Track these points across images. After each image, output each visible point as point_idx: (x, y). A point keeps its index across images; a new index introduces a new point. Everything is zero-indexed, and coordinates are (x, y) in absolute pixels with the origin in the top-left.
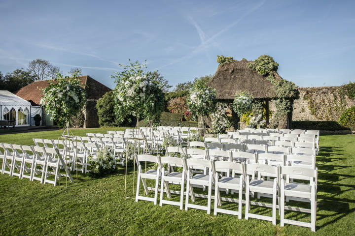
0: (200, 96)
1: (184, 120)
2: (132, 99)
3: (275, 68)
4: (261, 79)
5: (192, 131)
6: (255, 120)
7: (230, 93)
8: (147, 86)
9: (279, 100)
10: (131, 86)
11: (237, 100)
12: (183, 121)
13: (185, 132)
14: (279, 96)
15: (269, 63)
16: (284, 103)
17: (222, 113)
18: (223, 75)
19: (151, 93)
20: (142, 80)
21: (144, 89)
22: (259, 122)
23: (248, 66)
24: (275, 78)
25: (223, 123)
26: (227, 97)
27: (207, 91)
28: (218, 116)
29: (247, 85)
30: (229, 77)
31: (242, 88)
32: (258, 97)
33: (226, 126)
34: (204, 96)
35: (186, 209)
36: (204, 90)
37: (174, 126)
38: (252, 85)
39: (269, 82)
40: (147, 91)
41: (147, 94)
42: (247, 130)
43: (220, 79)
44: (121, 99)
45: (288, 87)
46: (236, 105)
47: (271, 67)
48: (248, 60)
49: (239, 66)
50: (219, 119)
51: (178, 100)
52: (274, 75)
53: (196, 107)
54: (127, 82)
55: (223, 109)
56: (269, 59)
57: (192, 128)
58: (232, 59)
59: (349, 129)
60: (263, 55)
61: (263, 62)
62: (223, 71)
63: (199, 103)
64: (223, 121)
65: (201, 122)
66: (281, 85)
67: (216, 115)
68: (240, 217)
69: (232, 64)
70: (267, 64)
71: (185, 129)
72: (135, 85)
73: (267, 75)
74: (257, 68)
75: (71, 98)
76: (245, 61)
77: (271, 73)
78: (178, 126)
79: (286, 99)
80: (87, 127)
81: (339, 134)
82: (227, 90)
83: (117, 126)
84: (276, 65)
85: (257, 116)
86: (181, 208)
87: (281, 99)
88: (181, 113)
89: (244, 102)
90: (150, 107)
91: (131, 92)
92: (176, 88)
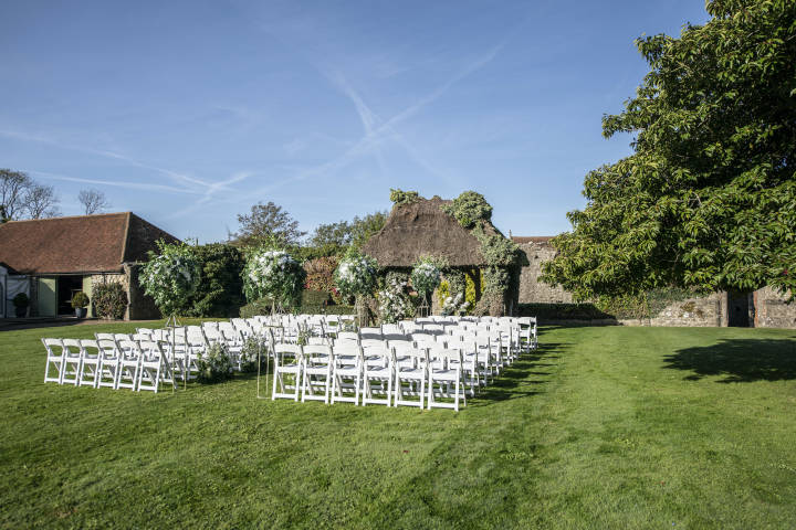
0: (354, 270)
1: (331, 302)
2: (269, 279)
3: (487, 215)
4: (463, 233)
5: (344, 321)
6: (452, 302)
7: (410, 257)
8: (287, 264)
9: (490, 269)
10: (268, 264)
11: (416, 271)
12: (329, 305)
13: (332, 324)
14: (489, 262)
15: (476, 205)
16: (498, 274)
17: (398, 291)
18: (400, 224)
19: (291, 272)
20: (281, 256)
21: (283, 267)
22: (458, 306)
23: (443, 209)
24: (484, 232)
25: (399, 308)
26: (405, 263)
27: (364, 262)
28: (391, 296)
29: (439, 242)
30: (410, 228)
31: (431, 247)
32: (456, 264)
33: (403, 312)
34: (359, 269)
35: (332, 403)
36: (359, 261)
37: (313, 313)
38: (448, 243)
39: (476, 239)
40: (286, 269)
41: (287, 274)
42: (439, 318)
43: (394, 230)
44: (255, 279)
45: (502, 248)
46: (415, 278)
47: (478, 211)
48: (443, 198)
49: (427, 210)
50: (392, 302)
51: (319, 264)
52: (483, 227)
53: (348, 285)
54: (262, 259)
55: (398, 283)
56: (478, 199)
57: (344, 317)
58: (416, 195)
59: (614, 318)
60: (468, 190)
61: (465, 205)
62: (400, 217)
63: (352, 278)
64: (398, 304)
65: (359, 306)
66: (492, 245)
67: (387, 294)
68: (389, 405)
69: (416, 206)
70: (472, 207)
71: (334, 318)
72: (272, 263)
73: (472, 226)
74: (457, 214)
75: (182, 276)
76: (438, 200)
77: (479, 223)
78: (321, 313)
79: (500, 267)
80: (131, 319)
81: (598, 325)
82: (405, 251)
83: (198, 315)
84: (487, 209)
85: (454, 295)
86: (327, 402)
87: (493, 267)
88: (326, 289)
89: (427, 274)
90: (290, 288)
91: (267, 271)
92: (315, 235)
